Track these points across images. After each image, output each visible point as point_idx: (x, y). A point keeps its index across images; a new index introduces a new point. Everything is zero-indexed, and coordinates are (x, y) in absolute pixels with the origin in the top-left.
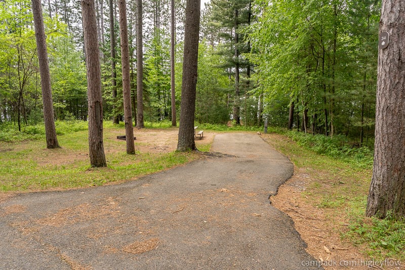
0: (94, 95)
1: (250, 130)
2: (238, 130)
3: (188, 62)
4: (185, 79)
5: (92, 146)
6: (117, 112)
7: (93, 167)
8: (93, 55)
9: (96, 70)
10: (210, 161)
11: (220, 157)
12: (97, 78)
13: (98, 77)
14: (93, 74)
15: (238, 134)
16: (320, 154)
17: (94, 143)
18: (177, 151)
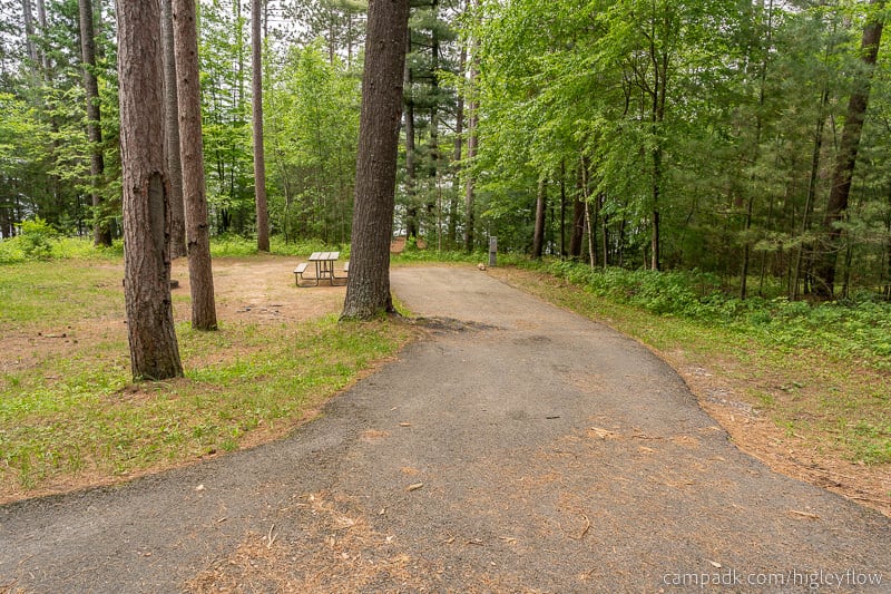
0: (145, 151)
1: (450, 259)
2: (424, 259)
3: (380, 76)
4: (372, 124)
5: (140, 316)
6: (107, 213)
7: (146, 379)
8: (144, 19)
9: (154, 71)
10: (449, 342)
11: (461, 330)
12: (155, 98)
13: (159, 94)
14: (143, 84)
15: (435, 268)
16: (660, 313)
17: (146, 305)
18: (344, 318)
